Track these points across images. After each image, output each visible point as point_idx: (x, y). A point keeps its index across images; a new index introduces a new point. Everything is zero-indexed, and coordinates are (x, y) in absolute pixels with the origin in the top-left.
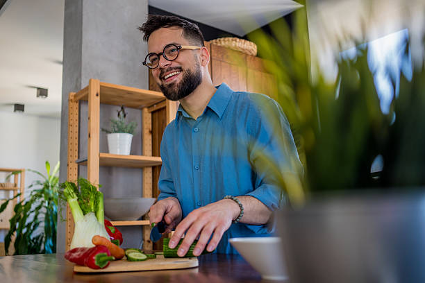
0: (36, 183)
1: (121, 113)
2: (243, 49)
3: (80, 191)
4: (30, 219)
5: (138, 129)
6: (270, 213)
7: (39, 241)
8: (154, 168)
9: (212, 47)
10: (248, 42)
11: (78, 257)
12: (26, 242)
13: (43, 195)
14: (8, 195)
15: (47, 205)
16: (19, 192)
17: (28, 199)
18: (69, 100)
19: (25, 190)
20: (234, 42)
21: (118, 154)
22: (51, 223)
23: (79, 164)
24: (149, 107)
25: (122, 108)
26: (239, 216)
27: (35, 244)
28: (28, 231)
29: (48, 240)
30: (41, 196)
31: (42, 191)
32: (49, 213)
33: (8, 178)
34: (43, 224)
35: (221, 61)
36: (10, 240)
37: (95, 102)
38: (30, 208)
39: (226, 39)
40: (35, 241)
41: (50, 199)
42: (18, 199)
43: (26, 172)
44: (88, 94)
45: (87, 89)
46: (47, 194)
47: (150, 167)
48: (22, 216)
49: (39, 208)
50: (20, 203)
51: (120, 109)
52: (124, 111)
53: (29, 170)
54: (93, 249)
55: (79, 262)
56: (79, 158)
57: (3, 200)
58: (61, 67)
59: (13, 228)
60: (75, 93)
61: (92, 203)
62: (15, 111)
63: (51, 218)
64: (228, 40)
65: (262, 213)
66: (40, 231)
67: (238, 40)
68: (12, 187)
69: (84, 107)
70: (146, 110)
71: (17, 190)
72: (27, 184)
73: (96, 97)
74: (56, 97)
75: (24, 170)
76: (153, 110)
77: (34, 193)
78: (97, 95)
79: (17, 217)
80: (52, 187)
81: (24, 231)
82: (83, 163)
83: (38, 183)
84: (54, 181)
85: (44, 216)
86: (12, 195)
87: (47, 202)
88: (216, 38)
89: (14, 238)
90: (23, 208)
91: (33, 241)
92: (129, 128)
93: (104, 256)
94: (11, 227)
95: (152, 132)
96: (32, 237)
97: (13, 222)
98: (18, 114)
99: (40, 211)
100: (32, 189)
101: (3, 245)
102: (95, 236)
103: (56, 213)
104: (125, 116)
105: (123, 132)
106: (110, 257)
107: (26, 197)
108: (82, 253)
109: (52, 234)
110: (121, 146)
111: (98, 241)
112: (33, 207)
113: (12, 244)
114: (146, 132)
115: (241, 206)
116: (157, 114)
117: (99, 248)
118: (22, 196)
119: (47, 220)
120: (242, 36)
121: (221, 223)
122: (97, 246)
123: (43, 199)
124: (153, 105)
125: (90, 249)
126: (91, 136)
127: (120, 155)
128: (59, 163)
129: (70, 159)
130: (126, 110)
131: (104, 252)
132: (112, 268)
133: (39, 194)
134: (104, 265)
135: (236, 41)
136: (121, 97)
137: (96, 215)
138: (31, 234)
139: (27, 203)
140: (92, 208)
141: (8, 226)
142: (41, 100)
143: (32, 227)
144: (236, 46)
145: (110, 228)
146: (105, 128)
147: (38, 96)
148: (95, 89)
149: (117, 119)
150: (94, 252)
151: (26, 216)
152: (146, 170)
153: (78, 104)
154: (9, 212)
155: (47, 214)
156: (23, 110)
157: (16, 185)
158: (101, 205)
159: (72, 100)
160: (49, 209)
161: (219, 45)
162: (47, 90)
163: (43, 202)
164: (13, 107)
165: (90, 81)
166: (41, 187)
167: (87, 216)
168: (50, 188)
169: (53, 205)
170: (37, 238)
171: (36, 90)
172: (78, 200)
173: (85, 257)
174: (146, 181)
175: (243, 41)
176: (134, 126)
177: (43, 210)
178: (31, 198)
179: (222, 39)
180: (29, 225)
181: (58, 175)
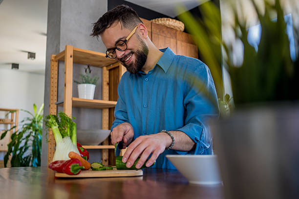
0: (26, 119)
1: (88, 70)
2: (174, 27)
3: (60, 121)
4: (22, 144)
5: (99, 82)
6: (194, 143)
7: (28, 160)
8: (110, 109)
9: (153, 25)
10: (178, 21)
11: (58, 167)
12: (19, 161)
13: (31, 128)
14: (7, 127)
15: (34, 134)
16: (14, 125)
17: (21, 130)
18: (51, 60)
19: (19, 124)
20: (168, 21)
21: (85, 98)
22: (37, 147)
23: (58, 105)
24: (107, 66)
25: (88, 66)
26: (171, 145)
27: (25, 161)
28: (20, 152)
29: (34, 159)
30: (30, 128)
31: (31, 125)
32: (36, 140)
33: (7, 115)
34: (31, 148)
35: (158, 35)
36: (8, 158)
37: (69, 61)
38: (22, 136)
39: (163, 19)
40: (25, 159)
41: (36, 131)
42: (14, 130)
43: (20, 111)
44: (64, 56)
45: (64, 52)
46: (34, 127)
47: (107, 108)
48: (17, 142)
49: (28, 136)
50: (15, 133)
51: (86, 67)
52: (89, 69)
53: (22, 110)
54: (69, 161)
55: (59, 170)
56: (57, 101)
57: (2, 130)
58: (45, 37)
59: (10, 151)
60: (55, 55)
61: (68, 130)
62: (12, 68)
63: (37, 144)
64: (164, 20)
65: (187, 143)
66: (29, 152)
67: (171, 20)
68: (9, 121)
69: (61, 66)
70: (105, 68)
71: (13, 124)
72: (20, 120)
73: (70, 58)
74: (41, 58)
75: (18, 110)
76: (109, 68)
77: (25, 126)
78: (71, 57)
79: (13, 143)
80: (38, 122)
81: (18, 152)
82: (61, 105)
83: (28, 119)
84: (39, 118)
85: (32, 142)
86: (9, 127)
87: (34, 132)
88: (155, 18)
89: (10, 157)
90: (17, 136)
91: (24, 159)
92: (93, 81)
93: (78, 166)
94: (9, 149)
95: (109, 84)
96: (23, 157)
97: (10, 146)
98: (14, 71)
99: (29, 138)
100: (24, 123)
101: (3, 162)
102: (71, 152)
103: (40, 140)
104: (90, 72)
105: (89, 83)
106: (81, 167)
107: (19, 128)
108: (61, 164)
109: (37, 155)
110: (87, 93)
111: (72, 156)
112: (24, 136)
113: (9, 162)
114: (105, 84)
115: (172, 138)
116: (112, 71)
117: (73, 160)
118: (16, 128)
119: (34, 145)
120: (173, 17)
121: (158, 147)
122: (72, 159)
123: (31, 130)
124: (110, 65)
125: (67, 161)
126: (66, 85)
127: (86, 100)
128: (43, 105)
129: (51, 102)
130: (91, 68)
131: (77, 163)
132: (82, 175)
133: (29, 127)
134: (77, 172)
135: (169, 20)
136: (88, 58)
137: (71, 138)
138: (22, 155)
139: (20, 133)
140: (69, 133)
141: (7, 149)
142: (31, 61)
143: (23, 150)
144: (169, 24)
145: (80, 148)
146: (76, 80)
147: (28, 58)
148: (70, 53)
149: (84, 74)
150: (70, 163)
151: (19, 142)
152: (104, 110)
153: (57, 63)
154: (7, 139)
155: (34, 141)
156: (18, 68)
157: (12, 121)
158: (74, 132)
159: (53, 60)
160: (36, 137)
161: (157, 23)
162: (35, 54)
163: (31, 132)
164: (11, 66)
165: (66, 47)
166: (30, 122)
167: (65, 138)
168: (36, 123)
169: (38, 134)
170: (27, 158)
171: (27, 54)
172: (59, 127)
173: (64, 167)
174: (104, 119)
175: (174, 20)
176: (96, 79)
177: (32, 138)
178: (23, 129)
179: (159, 19)
180: (22, 148)
181: (42, 113)
